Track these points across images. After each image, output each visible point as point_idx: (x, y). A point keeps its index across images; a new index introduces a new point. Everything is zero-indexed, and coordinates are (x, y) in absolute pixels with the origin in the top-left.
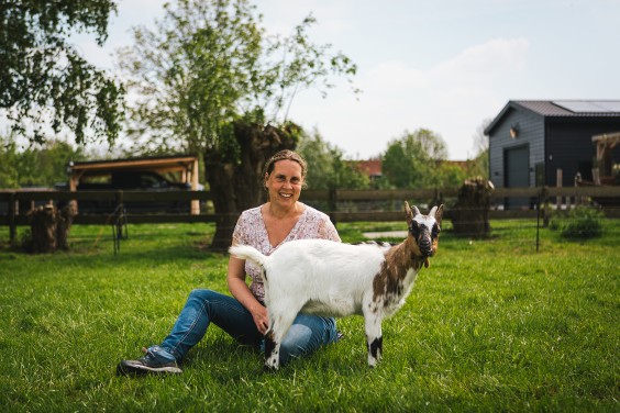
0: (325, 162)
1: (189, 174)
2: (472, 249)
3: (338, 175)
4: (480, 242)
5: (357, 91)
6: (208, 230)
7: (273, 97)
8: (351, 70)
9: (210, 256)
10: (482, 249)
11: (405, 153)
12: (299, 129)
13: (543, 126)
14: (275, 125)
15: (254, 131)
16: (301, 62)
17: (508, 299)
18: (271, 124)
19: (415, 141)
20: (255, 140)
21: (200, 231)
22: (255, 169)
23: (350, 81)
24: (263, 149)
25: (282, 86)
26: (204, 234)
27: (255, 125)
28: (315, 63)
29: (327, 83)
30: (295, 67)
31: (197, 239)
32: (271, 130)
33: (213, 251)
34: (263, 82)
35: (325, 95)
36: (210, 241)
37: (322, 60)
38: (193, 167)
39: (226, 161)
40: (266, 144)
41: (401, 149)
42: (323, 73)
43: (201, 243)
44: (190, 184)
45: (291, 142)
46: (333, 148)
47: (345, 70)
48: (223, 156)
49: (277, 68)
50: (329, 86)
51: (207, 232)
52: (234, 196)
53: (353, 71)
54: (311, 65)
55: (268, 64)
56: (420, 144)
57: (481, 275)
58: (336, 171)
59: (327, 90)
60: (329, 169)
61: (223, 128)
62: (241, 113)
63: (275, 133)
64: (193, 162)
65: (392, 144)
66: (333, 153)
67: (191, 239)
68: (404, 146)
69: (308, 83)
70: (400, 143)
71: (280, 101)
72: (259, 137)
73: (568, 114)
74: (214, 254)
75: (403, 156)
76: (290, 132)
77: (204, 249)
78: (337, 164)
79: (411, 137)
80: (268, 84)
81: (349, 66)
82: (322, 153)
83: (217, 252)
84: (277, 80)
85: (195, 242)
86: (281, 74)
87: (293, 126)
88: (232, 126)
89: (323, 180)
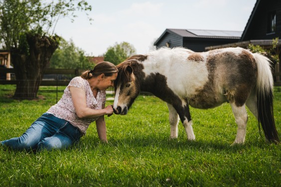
0: (76, 57)
1: (6, 61)
2: (145, 100)
3: (82, 64)
4: (149, 97)
5: (90, 20)
6: (12, 88)
7: (47, 21)
8: (89, 8)
9: (12, 101)
10: (150, 100)
11: (116, 54)
12: (60, 38)
13: (182, 42)
14: (48, 36)
15: (36, 38)
16: (62, 4)
17: (157, 122)
18: (46, 35)
19: (121, 48)
20: (37, 43)
21: (9, 89)
22: (37, 58)
23: (87, 14)
24: (41, 47)
25: (52, 16)
26: (10, 90)
27: (37, 35)
28: (70, 4)
29: (74, 15)
30: (58, 7)
31: (7, 93)
32: (45, 38)
33: (14, 99)
34: (42, 13)
35: (73, 21)
36: (14, 94)
37: (74, 3)
38: (8, 57)
39: (22, 53)
40: (43, 45)
41: (113, 52)
42: (73, 10)
43: (9, 95)
44: (6, 65)
45: (56, 44)
46: (80, 50)
47: (84, 8)
48: (21, 50)
49: (49, 6)
50: (74, 16)
51: (12, 89)
52: (26, 71)
53: (90, 9)
54: (67, 5)
55: (44, 4)
56: (123, 49)
57: (146, 112)
58: (81, 61)
59: (74, 18)
60: (77, 60)
61: (21, 36)
62: (30, 29)
63: (48, 40)
64: (7, 55)
65: (109, 49)
66: (80, 52)
67: (4, 93)
68: (115, 50)
69: (65, 14)
70: (113, 48)
71: (51, 23)
72: (39, 41)
73: (194, 36)
74: (15, 101)
75: (114, 55)
76: (55, 39)
77: (10, 98)
78: (82, 58)
79: (118, 46)
80: (44, 14)
81: (87, 6)
82: (74, 52)
83: (17, 99)
84: (49, 13)
85: (6, 94)
86: (51, 10)
87: (57, 36)
88: (25, 35)
89: (74, 65)
